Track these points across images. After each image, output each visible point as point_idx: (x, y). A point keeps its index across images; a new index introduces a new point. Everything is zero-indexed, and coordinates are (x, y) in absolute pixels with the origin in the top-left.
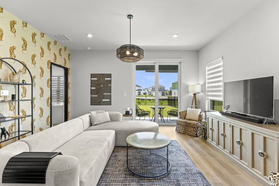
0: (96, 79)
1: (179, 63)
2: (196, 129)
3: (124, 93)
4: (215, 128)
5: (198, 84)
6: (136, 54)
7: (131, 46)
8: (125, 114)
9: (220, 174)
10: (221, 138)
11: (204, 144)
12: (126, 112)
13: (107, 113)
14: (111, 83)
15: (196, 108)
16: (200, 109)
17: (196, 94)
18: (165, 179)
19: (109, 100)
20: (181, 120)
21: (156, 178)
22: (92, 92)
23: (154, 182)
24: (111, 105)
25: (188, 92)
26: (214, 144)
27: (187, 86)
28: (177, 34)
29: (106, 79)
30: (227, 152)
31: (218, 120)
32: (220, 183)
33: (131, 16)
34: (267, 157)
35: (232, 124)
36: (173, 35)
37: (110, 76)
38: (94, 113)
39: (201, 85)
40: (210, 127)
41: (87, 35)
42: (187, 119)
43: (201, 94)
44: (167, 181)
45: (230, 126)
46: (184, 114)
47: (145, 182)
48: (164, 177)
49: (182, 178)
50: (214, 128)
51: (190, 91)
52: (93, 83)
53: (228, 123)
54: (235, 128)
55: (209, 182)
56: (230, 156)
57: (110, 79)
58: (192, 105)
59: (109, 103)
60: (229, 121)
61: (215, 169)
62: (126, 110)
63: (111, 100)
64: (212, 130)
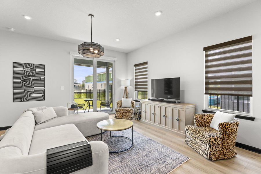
0: (22, 69)
1: (113, 61)
2: (131, 113)
3: (62, 87)
4: (148, 110)
5: (127, 79)
6: (96, 52)
7: (92, 43)
8: (70, 108)
9: (159, 137)
10: (152, 116)
11: (139, 123)
12: (72, 105)
13: (52, 109)
14: (44, 75)
15: (126, 98)
16: (131, 99)
17: (127, 87)
18: (134, 149)
19: (41, 95)
20: (120, 108)
21: (128, 150)
22: (15, 85)
23: (129, 153)
24: (44, 100)
25: (121, 86)
26: (147, 121)
27: (120, 81)
28: (119, 39)
29: (37, 70)
30: (157, 124)
31: (150, 104)
32: (162, 141)
33: (92, 16)
34: (180, 120)
35: (160, 106)
36: (116, 39)
37: (43, 67)
38: (35, 110)
39: (131, 80)
40: (143, 110)
41: (23, 15)
42: (123, 107)
43: (130, 86)
44: (136, 149)
45: (159, 107)
46: (120, 103)
47: (123, 155)
48: (133, 148)
49: (143, 145)
50: (146, 110)
51: (122, 85)
52: (15, 75)
53: (157, 105)
54: (162, 108)
55: (158, 142)
56: (159, 126)
57: (43, 70)
58: (124, 96)
59: (43, 98)
60: (158, 104)
61: (155, 135)
62: (72, 104)
63: (44, 95)
64: (145, 112)
